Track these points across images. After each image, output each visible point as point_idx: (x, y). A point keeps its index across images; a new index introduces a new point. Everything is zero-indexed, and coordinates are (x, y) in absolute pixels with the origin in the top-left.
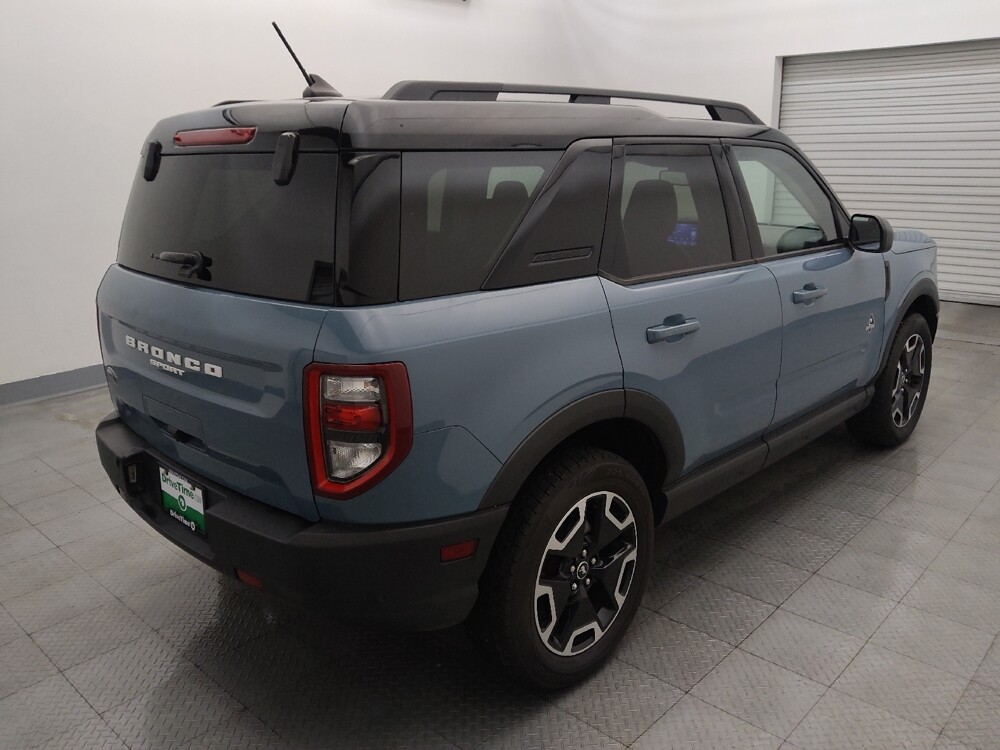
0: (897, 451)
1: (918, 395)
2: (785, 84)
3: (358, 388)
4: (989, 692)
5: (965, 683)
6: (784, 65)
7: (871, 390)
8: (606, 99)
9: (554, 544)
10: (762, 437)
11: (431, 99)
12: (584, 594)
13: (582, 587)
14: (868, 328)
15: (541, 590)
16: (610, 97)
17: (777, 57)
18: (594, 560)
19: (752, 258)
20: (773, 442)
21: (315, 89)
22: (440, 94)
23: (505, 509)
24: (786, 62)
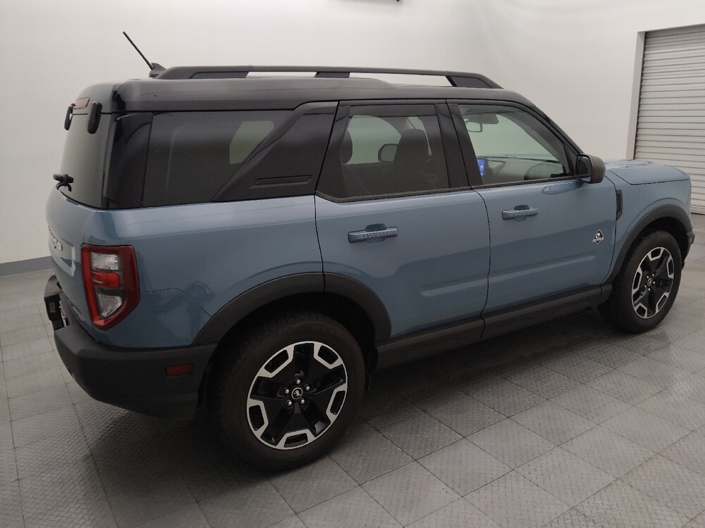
0: (640, 336)
1: (667, 294)
2: (646, 52)
3: (110, 262)
4: (580, 518)
5: (566, 508)
6: (646, 38)
7: (610, 287)
8: (345, 74)
9: (263, 372)
10: (481, 316)
11: (191, 78)
12: (297, 410)
13: (297, 405)
14: (594, 240)
15: (251, 403)
16: (349, 73)
17: (639, 33)
18: (308, 388)
19: (469, 185)
20: (488, 320)
21: (155, 72)
22: (196, 76)
23: (214, 346)
24: (647, 36)
